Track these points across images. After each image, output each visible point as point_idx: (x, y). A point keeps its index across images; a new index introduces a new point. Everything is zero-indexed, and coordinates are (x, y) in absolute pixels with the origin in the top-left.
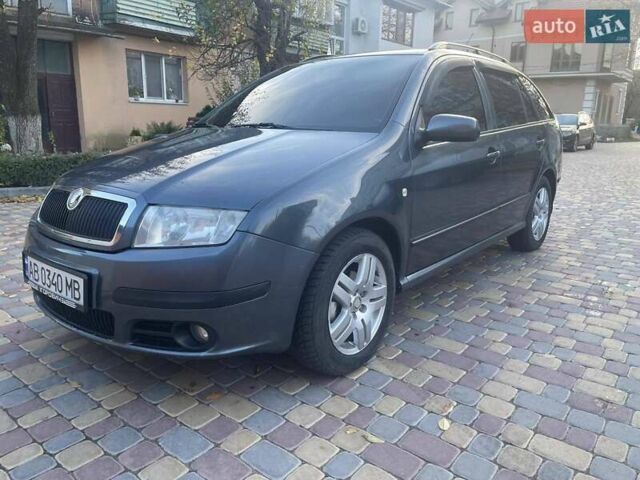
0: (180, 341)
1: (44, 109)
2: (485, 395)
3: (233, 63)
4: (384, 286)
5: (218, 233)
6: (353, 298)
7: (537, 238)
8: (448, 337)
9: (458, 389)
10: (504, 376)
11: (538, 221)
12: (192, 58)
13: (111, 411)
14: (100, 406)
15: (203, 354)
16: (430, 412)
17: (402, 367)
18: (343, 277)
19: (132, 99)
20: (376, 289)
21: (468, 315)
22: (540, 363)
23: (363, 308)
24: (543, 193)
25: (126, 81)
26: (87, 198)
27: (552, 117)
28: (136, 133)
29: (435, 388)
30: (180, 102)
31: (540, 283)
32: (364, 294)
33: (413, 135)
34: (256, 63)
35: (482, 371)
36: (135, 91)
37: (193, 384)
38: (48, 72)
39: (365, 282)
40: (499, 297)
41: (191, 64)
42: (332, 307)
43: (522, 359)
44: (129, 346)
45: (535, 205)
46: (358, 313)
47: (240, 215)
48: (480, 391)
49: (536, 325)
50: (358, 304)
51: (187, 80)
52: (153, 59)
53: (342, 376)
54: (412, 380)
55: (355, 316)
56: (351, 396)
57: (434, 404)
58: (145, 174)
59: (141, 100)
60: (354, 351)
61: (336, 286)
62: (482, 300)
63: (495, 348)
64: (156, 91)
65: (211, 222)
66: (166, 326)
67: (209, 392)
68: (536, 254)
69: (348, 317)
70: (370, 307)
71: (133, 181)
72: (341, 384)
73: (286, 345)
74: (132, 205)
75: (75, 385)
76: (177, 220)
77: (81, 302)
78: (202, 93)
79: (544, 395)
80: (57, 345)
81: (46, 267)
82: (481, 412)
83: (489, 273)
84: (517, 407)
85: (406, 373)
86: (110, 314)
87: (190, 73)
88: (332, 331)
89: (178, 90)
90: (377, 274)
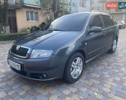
0: (40, 77)
1: (10, 24)
2: (104, 87)
3: (48, 13)
4: (82, 64)
5: (48, 55)
6: (76, 67)
7: (114, 50)
8: (95, 73)
9: (98, 86)
10: (108, 82)
11: (114, 47)
12: (40, 12)
13: (26, 91)
14: (24, 90)
15: (45, 80)
16: (93, 91)
17: (86, 80)
18: (73, 63)
19: (27, 21)
20: (80, 64)
21: (100, 68)
22: (116, 79)
23: (78, 69)
24: (115, 41)
25: (26, 17)
26: (20, 47)
27: (117, 24)
28: (28, 28)
29: (93, 85)
30: (37, 21)
31: (115, 61)
32: (78, 65)
33: (87, 31)
34: (53, 13)
35: (103, 81)
36: (28, 19)
37: (43, 85)
38: (10, 16)
39: (78, 63)
40: (106, 64)
41: (39, 14)
42: (71, 69)
43: (112, 78)
44: (30, 78)
45: (114, 44)
46: (77, 70)
47: (52, 51)
48: (103, 86)
49: (114, 70)
50: (77, 68)
51: (39, 17)
52: (32, 13)
53: (74, 83)
54: (88, 84)
55: (76, 70)
56: (76, 87)
57: (93, 89)
58: (32, 41)
59: (29, 21)
60: (76, 78)
61: (72, 65)
62: (102, 65)
63: (106, 76)
64: (32, 19)
65: (46, 52)
66: (37, 74)
67: (46, 87)
68: (114, 54)
69: (75, 71)
70: (79, 68)
71: (30, 43)
72: (73, 85)
73: (62, 77)
74: (30, 49)
75: (19, 85)
76: (39, 52)
77: (20, 69)
78: (42, 19)
79: (117, 87)
80: (15, 76)
81: (13, 62)
82: (103, 91)
83: (104, 58)
84: (111, 90)
85: (87, 82)
86: (26, 72)
87: (39, 15)
88: (71, 74)
89: (37, 19)
90: (80, 61)
